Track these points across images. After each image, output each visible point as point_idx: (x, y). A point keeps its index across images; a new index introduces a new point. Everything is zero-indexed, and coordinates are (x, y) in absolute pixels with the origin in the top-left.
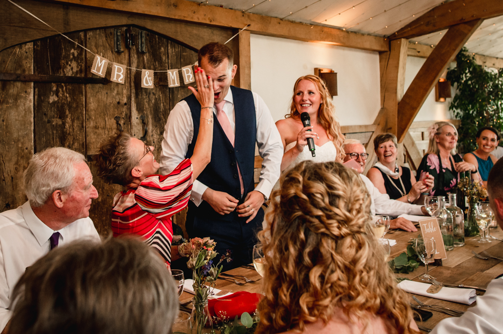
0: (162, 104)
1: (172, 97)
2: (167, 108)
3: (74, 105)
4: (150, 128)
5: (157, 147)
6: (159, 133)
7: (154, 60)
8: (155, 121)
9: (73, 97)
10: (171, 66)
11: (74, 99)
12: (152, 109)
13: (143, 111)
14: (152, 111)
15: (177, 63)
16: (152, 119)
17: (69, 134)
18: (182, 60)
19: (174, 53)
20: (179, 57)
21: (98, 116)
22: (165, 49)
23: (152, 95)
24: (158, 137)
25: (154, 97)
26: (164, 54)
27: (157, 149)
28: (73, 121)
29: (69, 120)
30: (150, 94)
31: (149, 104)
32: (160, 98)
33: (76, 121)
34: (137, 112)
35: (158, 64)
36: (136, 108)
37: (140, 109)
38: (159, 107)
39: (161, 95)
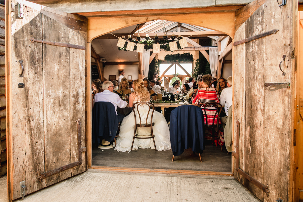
0: (36, 55)
1: (45, 50)
2: (41, 57)
3: (259, 52)
4: (27, 69)
5: (32, 82)
6: (34, 73)
7: (31, 24)
8: (31, 65)
9: (259, 47)
10: (44, 30)
11: (259, 48)
12: (29, 57)
13: (21, 57)
14: (28, 58)
15: (49, 29)
16: (28, 63)
17: (257, 70)
18: (53, 28)
19: (47, 23)
20: (51, 25)
21: (273, 57)
22: (39, 18)
23: (28, 47)
24: (33, 75)
25: (30, 48)
26: (38, 22)
27: (32, 83)
28: (259, 62)
29: (257, 61)
30: (27, 46)
31: (26, 53)
32: (35, 51)
33: (260, 62)
34: (16, 57)
35: (34, 28)
36: (15, 55)
37: (18, 55)
38: (34, 56)
39: (36, 48)
